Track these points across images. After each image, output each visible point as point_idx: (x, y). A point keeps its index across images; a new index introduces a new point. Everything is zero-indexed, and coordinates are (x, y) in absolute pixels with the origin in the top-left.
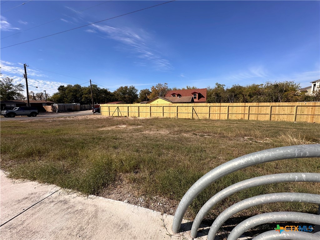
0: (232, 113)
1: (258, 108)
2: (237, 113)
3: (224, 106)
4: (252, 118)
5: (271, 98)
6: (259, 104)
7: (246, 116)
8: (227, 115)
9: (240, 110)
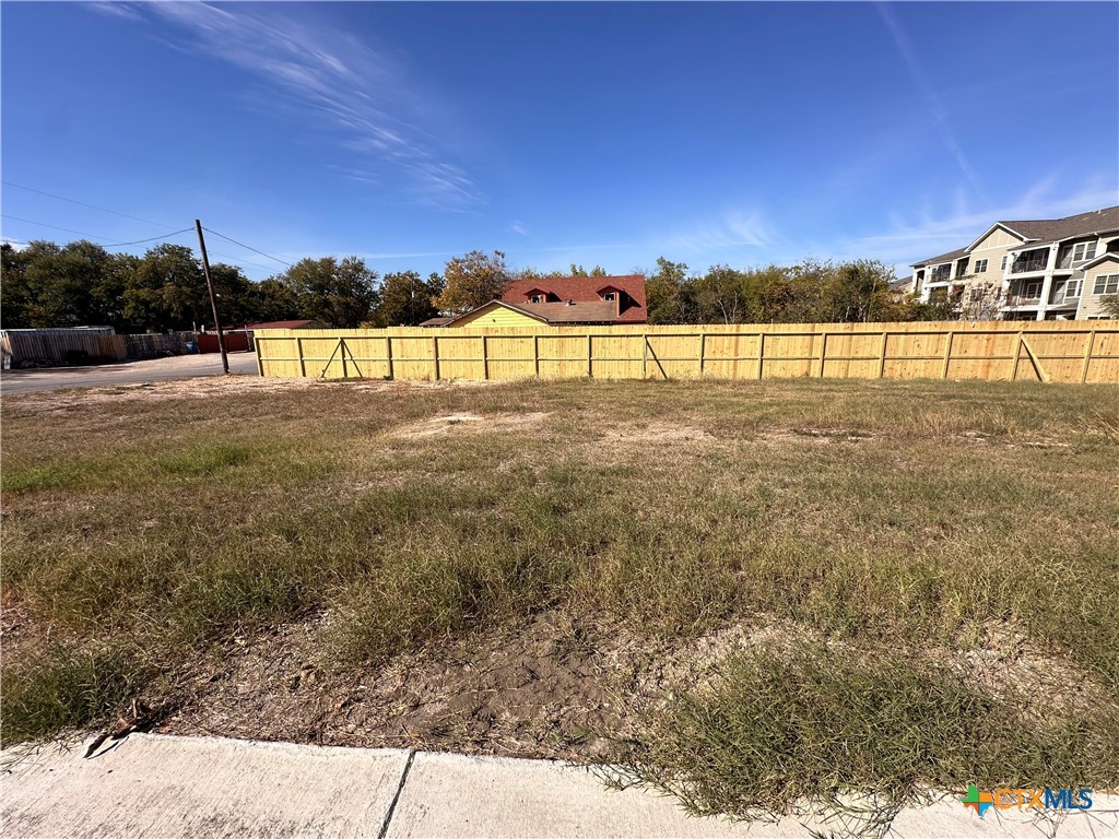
0: (774, 357)
1: (851, 340)
2: (790, 356)
3: (749, 335)
4: (833, 370)
5: (842, 309)
6: (852, 328)
7: (816, 366)
8: (758, 363)
9: (798, 346)
